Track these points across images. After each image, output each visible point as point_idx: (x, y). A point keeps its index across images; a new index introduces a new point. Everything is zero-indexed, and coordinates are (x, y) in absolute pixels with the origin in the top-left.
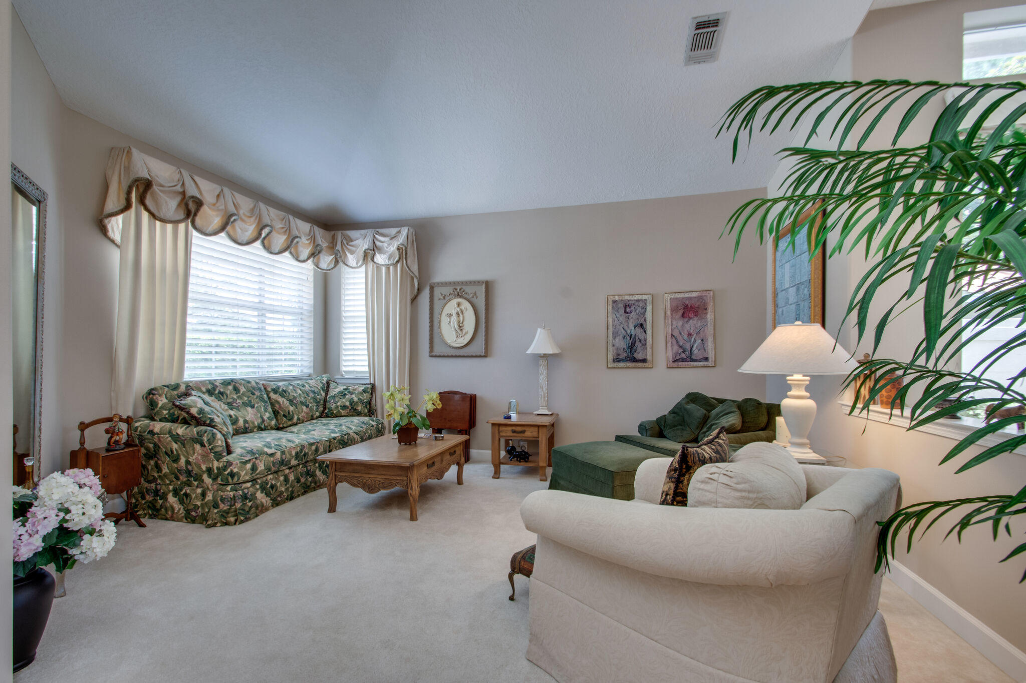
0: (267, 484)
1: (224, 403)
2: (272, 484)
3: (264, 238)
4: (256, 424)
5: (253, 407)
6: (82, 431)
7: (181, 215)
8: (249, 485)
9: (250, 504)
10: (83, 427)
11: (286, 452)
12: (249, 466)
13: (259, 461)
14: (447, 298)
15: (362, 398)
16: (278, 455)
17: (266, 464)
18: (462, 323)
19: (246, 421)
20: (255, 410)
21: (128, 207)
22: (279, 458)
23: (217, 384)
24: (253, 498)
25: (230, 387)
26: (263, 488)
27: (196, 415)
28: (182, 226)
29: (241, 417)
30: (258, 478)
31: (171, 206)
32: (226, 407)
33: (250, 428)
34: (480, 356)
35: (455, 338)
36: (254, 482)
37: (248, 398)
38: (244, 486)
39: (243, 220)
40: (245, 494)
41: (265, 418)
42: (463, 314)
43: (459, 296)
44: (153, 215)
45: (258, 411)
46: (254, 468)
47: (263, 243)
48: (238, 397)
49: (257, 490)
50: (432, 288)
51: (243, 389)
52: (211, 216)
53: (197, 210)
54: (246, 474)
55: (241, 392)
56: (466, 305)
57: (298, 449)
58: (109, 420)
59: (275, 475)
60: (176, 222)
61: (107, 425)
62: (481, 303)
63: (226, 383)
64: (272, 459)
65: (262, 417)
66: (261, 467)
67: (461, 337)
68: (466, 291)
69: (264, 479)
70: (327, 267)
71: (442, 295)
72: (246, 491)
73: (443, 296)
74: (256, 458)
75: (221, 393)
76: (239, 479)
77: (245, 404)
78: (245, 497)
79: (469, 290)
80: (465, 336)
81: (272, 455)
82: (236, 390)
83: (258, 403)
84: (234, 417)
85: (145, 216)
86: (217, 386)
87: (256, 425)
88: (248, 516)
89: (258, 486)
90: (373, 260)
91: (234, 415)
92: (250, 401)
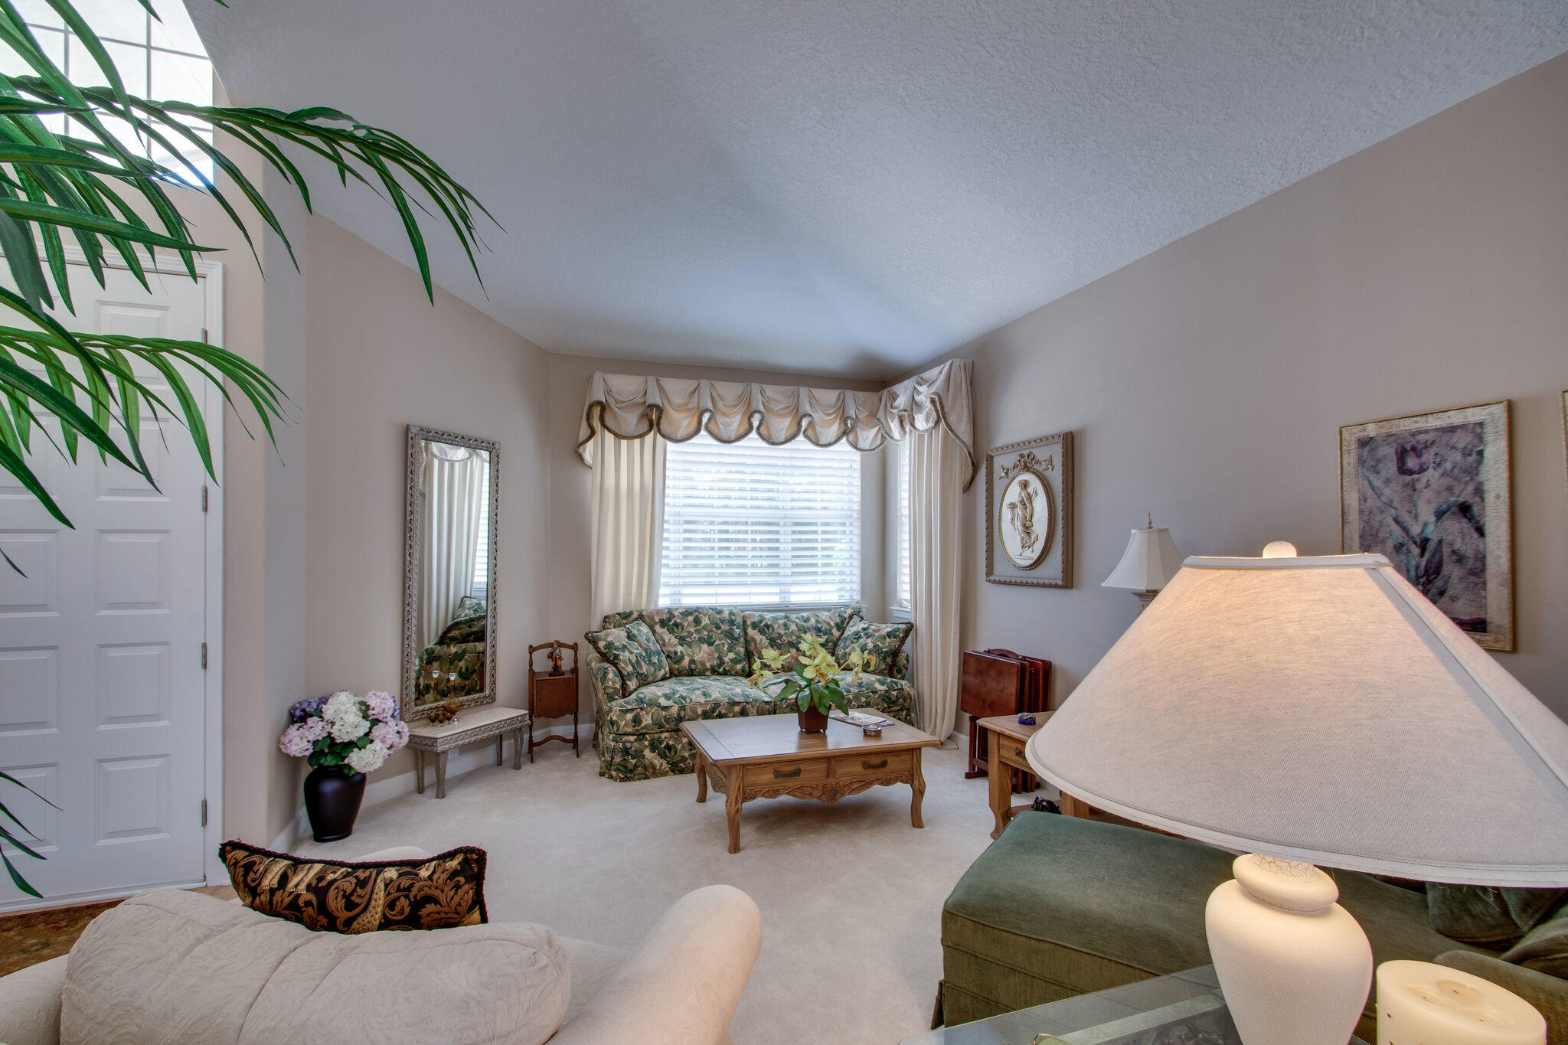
0: (661, 743)
1: (676, 637)
2: (668, 744)
3: (758, 428)
4: (708, 665)
5: (711, 644)
6: (531, 654)
7: (645, 426)
8: (632, 738)
9: (634, 761)
10: (532, 649)
11: (688, 709)
12: (629, 716)
13: (644, 712)
14: (1011, 475)
15: (881, 645)
16: (675, 710)
17: (655, 718)
18: (1031, 521)
19: (692, 661)
20: (712, 648)
21: (593, 433)
22: (676, 713)
23: (676, 613)
24: (639, 755)
25: (691, 618)
26: (653, 747)
27: (603, 649)
28: (649, 438)
29: (689, 655)
30: (646, 733)
31: (631, 420)
32: (676, 641)
33: (697, 670)
34: (1056, 586)
35: (1020, 550)
36: (641, 737)
37: (709, 632)
38: (625, 738)
39: (724, 414)
40: (627, 748)
41: (726, 659)
42: (1031, 502)
43: (1027, 468)
44: (618, 436)
45: (718, 649)
46: (636, 720)
47: (759, 434)
48: (696, 631)
49: (646, 747)
50: (990, 459)
51: (705, 621)
52: (679, 420)
53: (659, 418)
54: (626, 725)
55: (702, 625)
56: (1035, 484)
57: (708, 707)
58: (551, 645)
59: (674, 734)
60: (642, 436)
61: (550, 650)
62: (1056, 477)
63: (687, 613)
64: (664, 713)
65: (720, 658)
66: (647, 720)
67: (1029, 547)
68: (1037, 457)
69: (656, 736)
70: (871, 446)
71: (1004, 469)
72: (628, 745)
73: (1005, 471)
74: (641, 709)
75: (676, 625)
76: (618, 730)
77: (702, 640)
78: (626, 751)
79: (1041, 454)
80: (1035, 545)
81: (665, 708)
82: (697, 621)
83: (720, 639)
84: (679, 654)
85: (609, 438)
86: (675, 616)
87: (709, 667)
88: (629, 775)
89: (646, 743)
90: (913, 425)
91: (681, 652)
92: (711, 637)
